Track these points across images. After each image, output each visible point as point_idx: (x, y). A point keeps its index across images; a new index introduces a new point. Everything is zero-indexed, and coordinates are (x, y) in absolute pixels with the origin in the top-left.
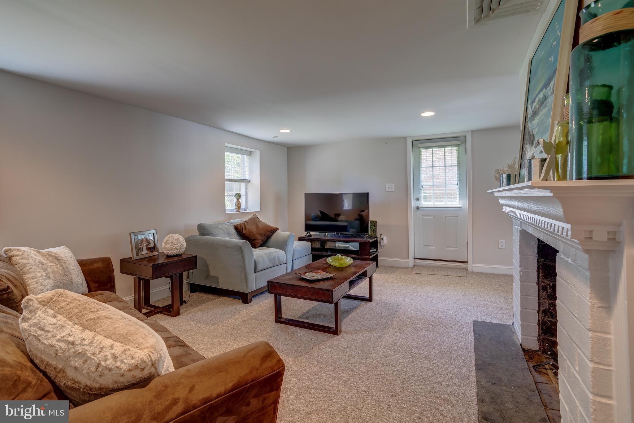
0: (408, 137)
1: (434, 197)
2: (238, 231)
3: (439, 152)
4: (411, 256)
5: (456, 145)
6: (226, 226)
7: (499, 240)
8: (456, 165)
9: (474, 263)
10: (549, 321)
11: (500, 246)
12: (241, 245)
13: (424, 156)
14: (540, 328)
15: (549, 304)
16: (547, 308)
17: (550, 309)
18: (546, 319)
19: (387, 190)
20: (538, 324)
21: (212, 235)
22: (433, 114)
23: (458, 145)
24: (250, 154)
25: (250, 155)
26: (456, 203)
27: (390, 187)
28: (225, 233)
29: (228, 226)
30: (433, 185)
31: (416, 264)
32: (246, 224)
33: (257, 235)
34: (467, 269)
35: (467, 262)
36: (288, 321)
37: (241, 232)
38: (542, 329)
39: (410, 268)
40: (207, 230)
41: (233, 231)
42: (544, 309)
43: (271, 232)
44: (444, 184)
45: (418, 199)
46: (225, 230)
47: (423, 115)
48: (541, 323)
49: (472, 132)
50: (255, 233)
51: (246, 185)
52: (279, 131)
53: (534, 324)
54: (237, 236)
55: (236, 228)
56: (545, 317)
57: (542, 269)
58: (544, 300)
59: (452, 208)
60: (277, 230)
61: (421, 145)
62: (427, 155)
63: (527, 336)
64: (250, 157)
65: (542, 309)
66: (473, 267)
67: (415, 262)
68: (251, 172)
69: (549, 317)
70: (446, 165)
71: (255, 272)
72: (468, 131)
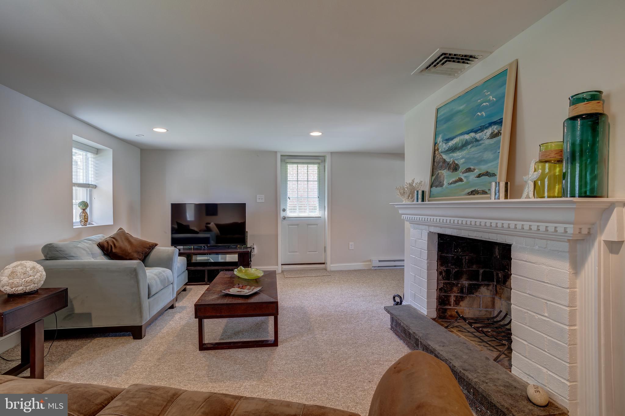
0: (279, 152)
1: (297, 208)
2: (105, 251)
3: (303, 168)
4: (280, 263)
5: (318, 163)
6: (88, 245)
7: (350, 243)
8: (317, 180)
9: (331, 263)
10: (443, 295)
11: (350, 248)
12: (135, 266)
13: (311, 171)
14: (438, 302)
15: (444, 283)
16: (442, 286)
17: (444, 286)
18: (441, 294)
19: (258, 201)
20: (436, 299)
21: (72, 258)
22: (320, 134)
23: (319, 163)
24: (97, 151)
25: (97, 154)
26: (317, 213)
27: (261, 198)
28: (89, 254)
29: (90, 244)
30: (298, 197)
31: (283, 269)
32: (114, 240)
33: (132, 253)
34: (325, 269)
35: (324, 263)
36: (216, 346)
37: (109, 251)
38: (439, 302)
39: (280, 273)
40: (64, 251)
41: (98, 251)
42: (440, 287)
43: (150, 249)
44: (307, 197)
45: (284, 210)
46: (88, 250)
47: (312, 134)
48: (438, 298)
49: (332, 153)
50: (130, 251)
51: (91, 191)
52: (152, 129)
53: (434, 300)
54: (103, 257)
55: (101, 246)
56: (441, 293)
57: (440, 260)
58: (440, 281)
59: (314, 217)
60: (156, 246)
61: (288, 161)
62: (303, 172)
63: (430, 309)
64: (97, 156)
65: (439, 288)
66: (332, 266)
67: (282, 268)
68: (97, 174)
69: (443, 293)
70: (298, 180)
71: (148, 298)
72: (328, 152)
